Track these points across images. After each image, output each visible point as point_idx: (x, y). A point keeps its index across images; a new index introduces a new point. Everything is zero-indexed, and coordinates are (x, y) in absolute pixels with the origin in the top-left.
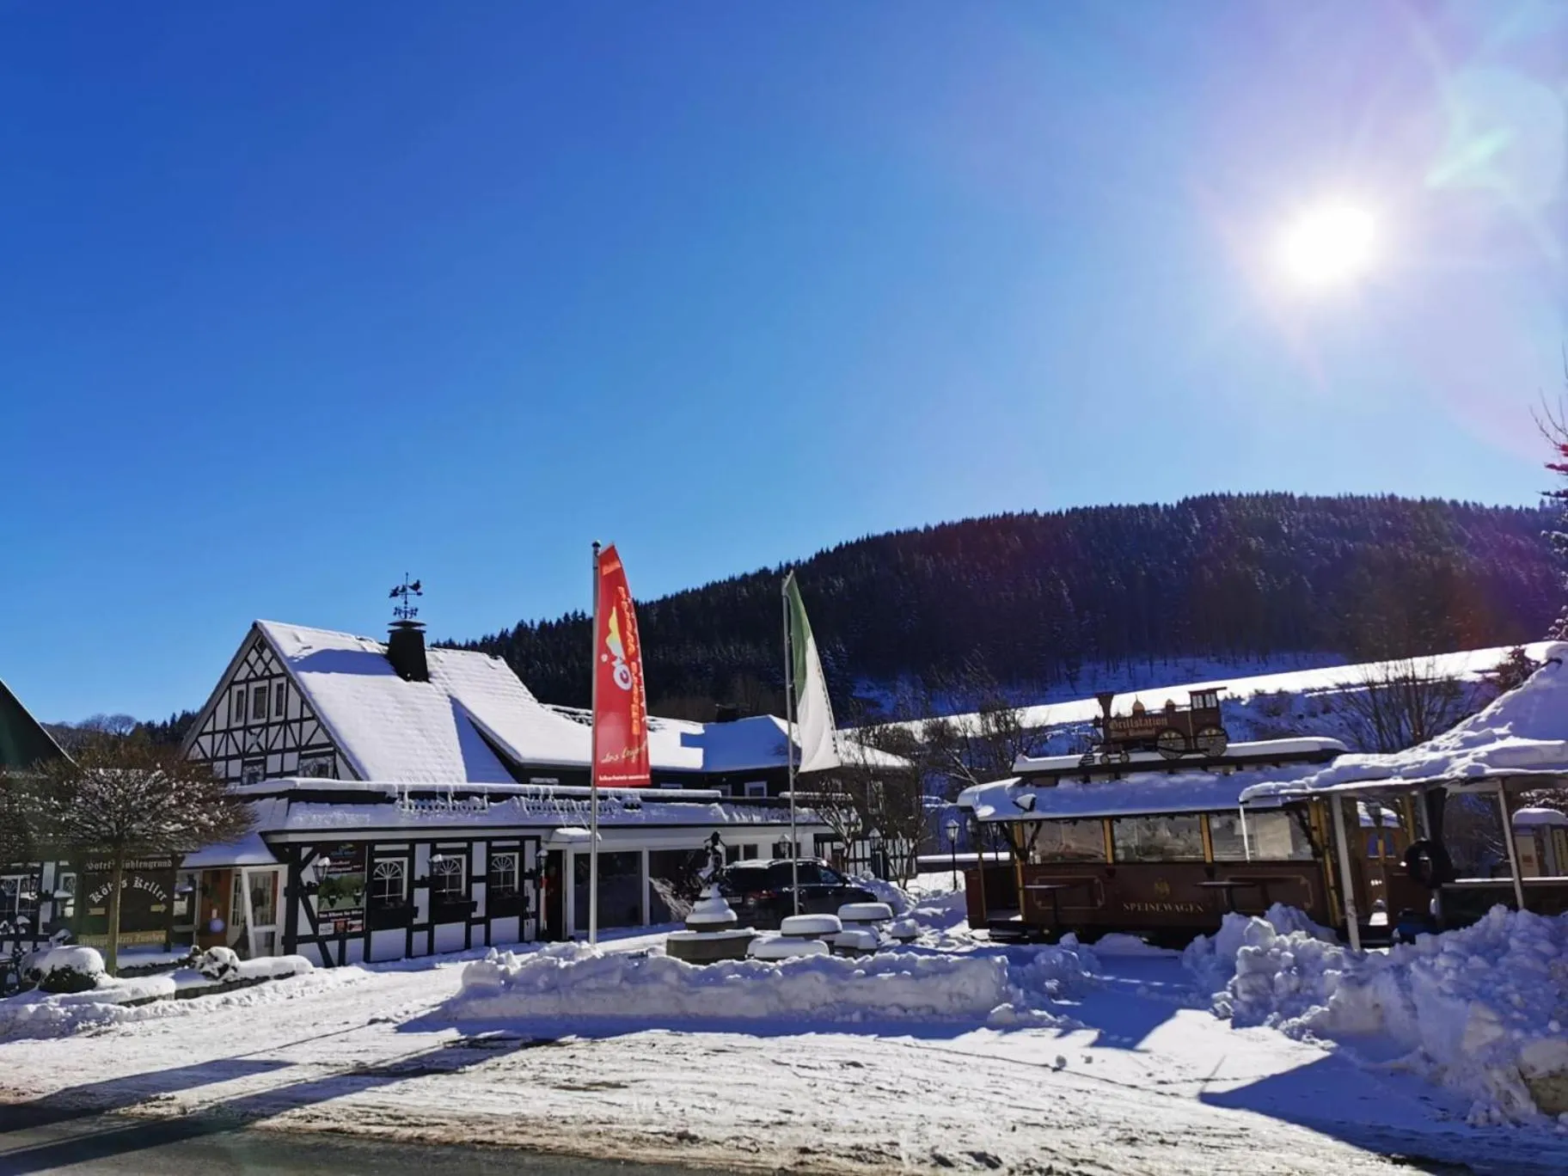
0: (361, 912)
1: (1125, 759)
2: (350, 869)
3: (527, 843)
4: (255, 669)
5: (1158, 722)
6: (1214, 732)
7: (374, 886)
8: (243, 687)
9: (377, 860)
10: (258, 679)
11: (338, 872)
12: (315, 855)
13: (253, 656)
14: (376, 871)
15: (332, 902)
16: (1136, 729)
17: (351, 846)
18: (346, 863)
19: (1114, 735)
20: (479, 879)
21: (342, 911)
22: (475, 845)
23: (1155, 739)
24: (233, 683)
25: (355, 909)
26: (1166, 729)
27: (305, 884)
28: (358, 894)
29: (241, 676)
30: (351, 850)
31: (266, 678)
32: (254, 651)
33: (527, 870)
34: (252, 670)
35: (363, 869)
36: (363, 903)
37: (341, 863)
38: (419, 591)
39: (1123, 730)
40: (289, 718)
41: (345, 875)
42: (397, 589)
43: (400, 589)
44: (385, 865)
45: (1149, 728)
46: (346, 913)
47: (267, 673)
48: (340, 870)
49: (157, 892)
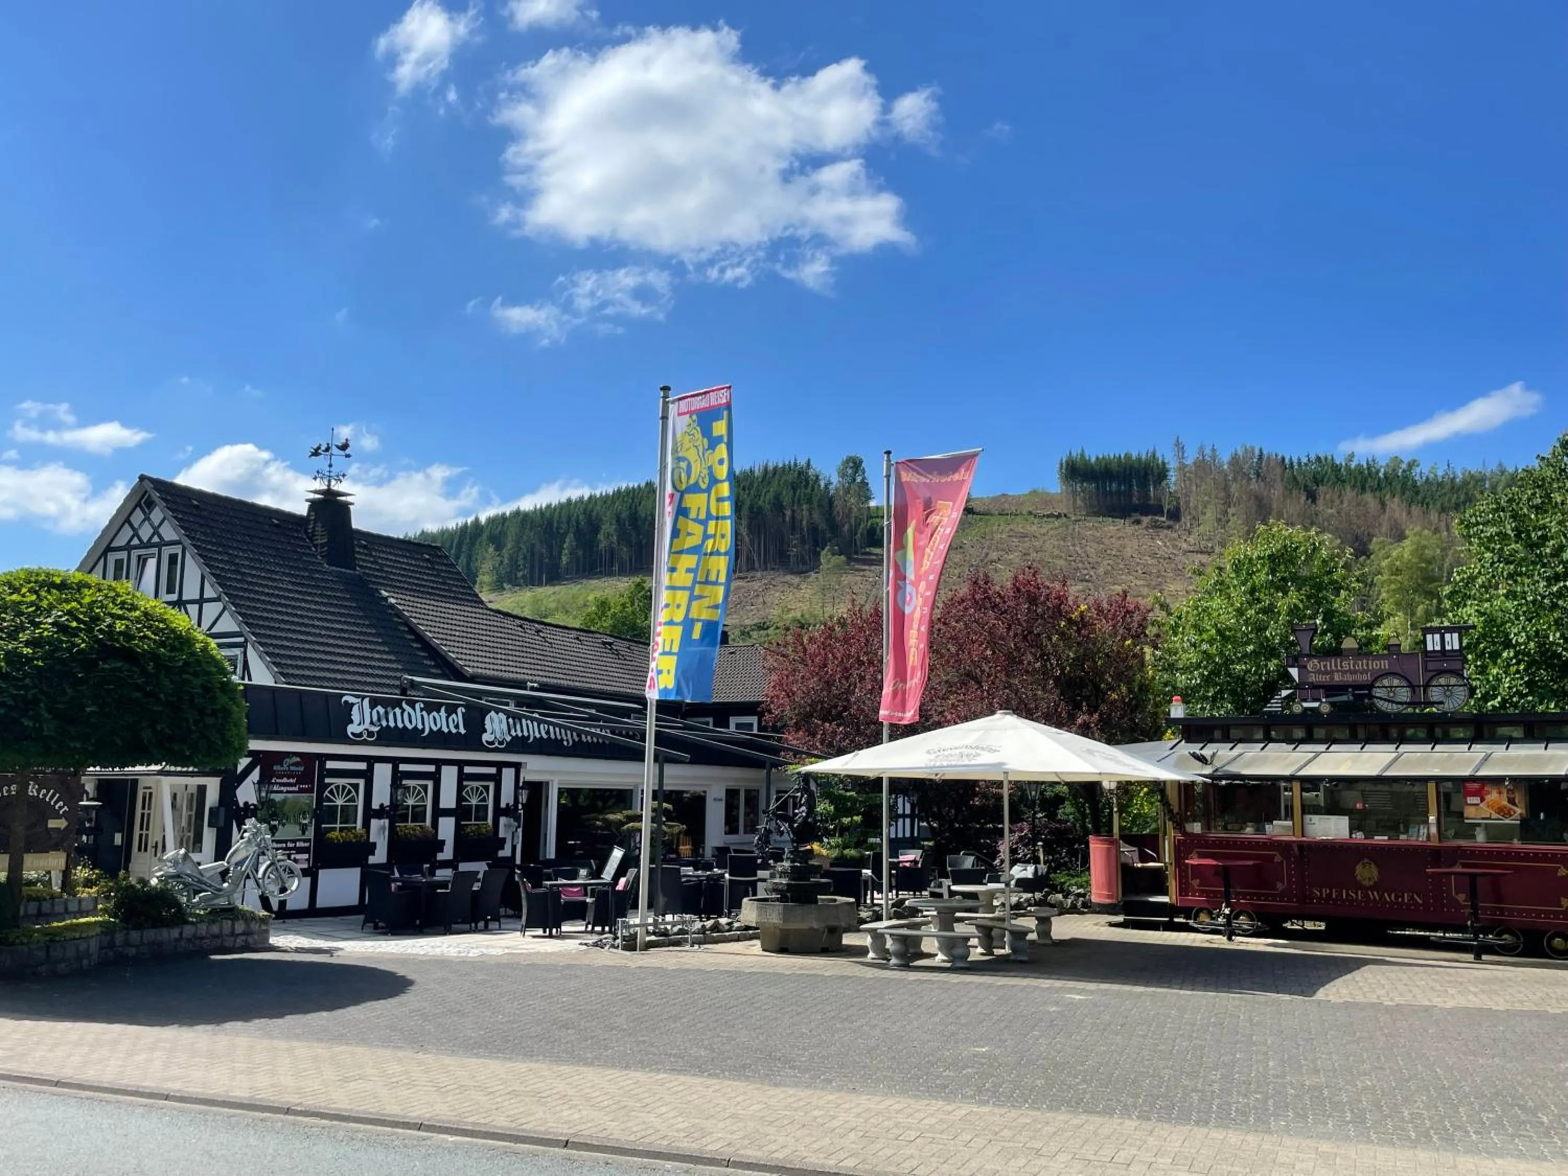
0: (307, 845)
2: (296, 789)
3: (505, 771)
4: (140, 533)
7: (324, 814)
8: (123, 555)
9: (327, 780)
10: (143, 545)
11: (281, 792)
12: (255, 767)
13: (137, 517)
14: (326, 793)
15: (273, 830)
16: (1343, 672)
17: (298, 759)
18: (291, 781)
19: (1313, 678)
20: (447, 813)
21: (286, 842)
22: (445, 769)
23: (1370, 686)
24: (109, 549)
25: (299, 840)
26: (1383, 674)
27: (241, 805)
28: (305, 822)
29: (121, 541)
30: (296, 764)
31: (154, 545)
32: (138, 509)
33: (503, 805)
34: (136, 534)
35: (310, 790)
36: (310, 833)
37: (285, 780)
38: (347, 452)
39: (1326, 673)
40: (184, 598)
41: (290, 795)
42: (319, 448)
43: (323, 448)
44: (337, 787)
45: (1362, 672)
46: (290, 845)
47: (156, 539)
48: (284, 789)
49: (56, 803)
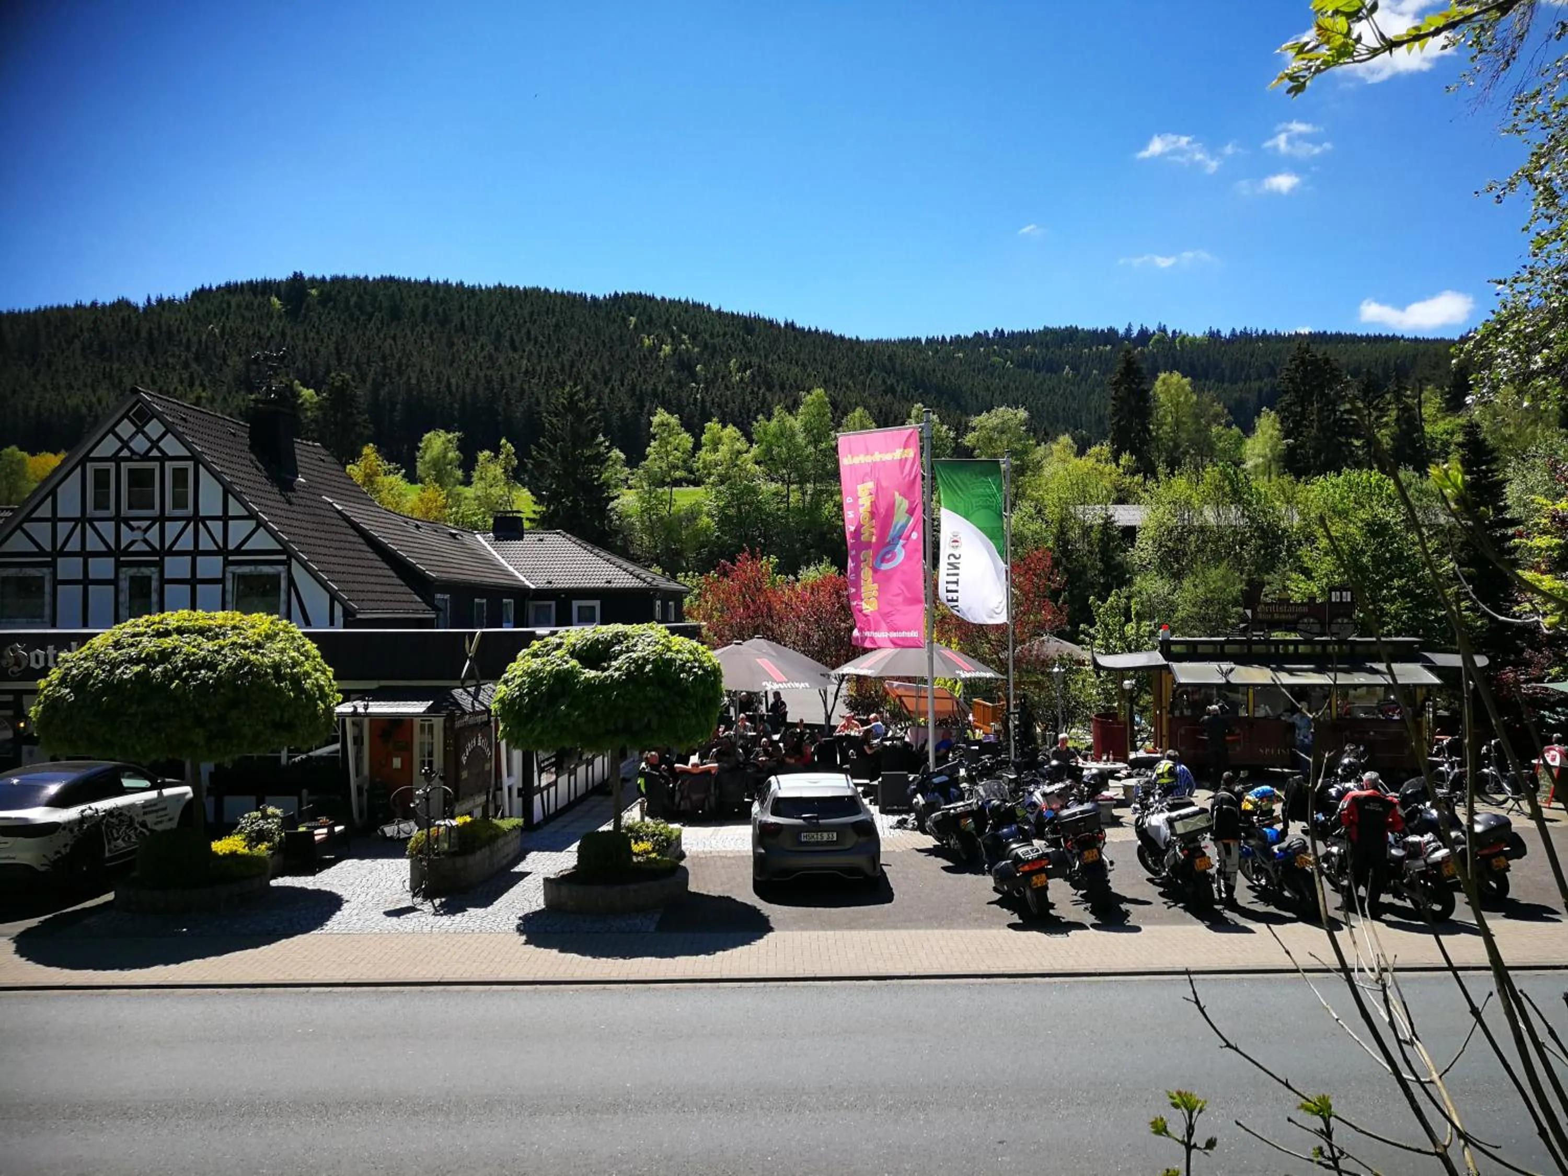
1: (1267, 636)
4: (132, 445)
5: (1300, 609)
6: (1346, 621)
8: (107, 465)
10: (137, 458)
13: (125, 428)
16: (1280, 613)
19: (1260, 616)
23: (1296, 622)
24: (87, 459)
26: (1304, 615)
29: (103, 451)
31: (155, 458)
32: (126, 421)
34: (125, 445)
39: (1269, 613)
40: (203, 513)
45: (1292, 614)
47: (155, 453)
